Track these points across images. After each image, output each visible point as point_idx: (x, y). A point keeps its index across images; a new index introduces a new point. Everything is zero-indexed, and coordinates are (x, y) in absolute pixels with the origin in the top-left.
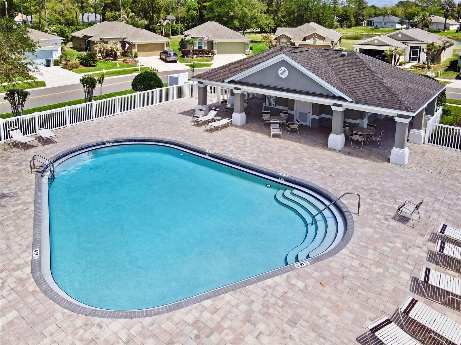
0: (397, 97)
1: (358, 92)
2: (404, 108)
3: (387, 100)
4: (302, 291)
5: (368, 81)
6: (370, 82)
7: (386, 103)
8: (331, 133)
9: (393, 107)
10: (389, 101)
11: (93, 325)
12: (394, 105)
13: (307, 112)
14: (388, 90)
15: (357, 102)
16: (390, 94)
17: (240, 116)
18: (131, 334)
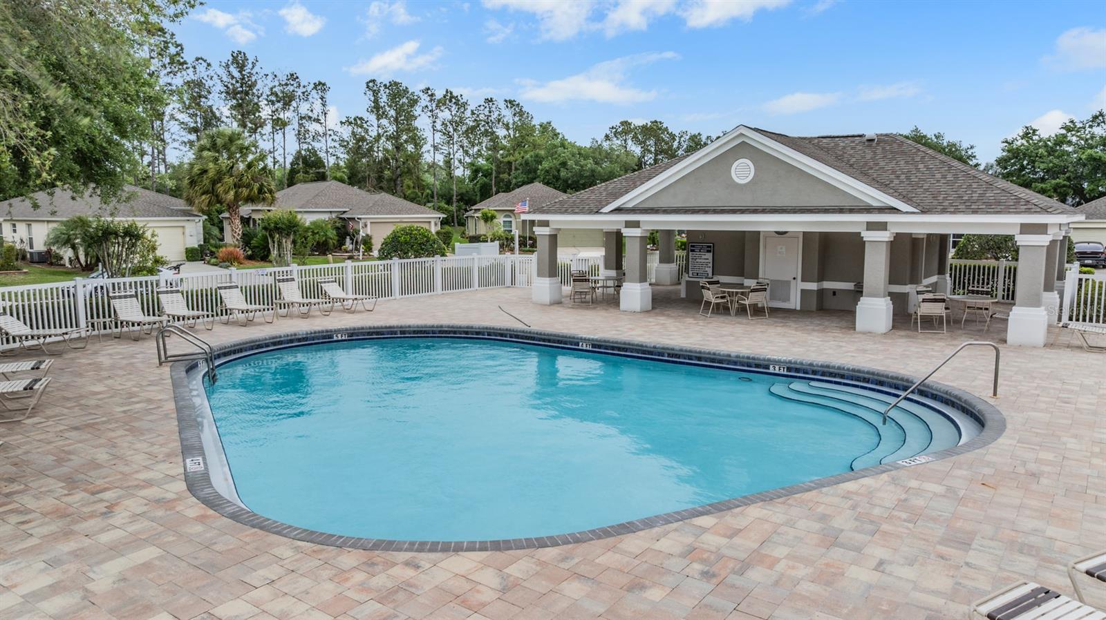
0: (1016, 194)
1: (922, 196)
2: (1039, 210)
3: (994, 201)
4: (944, 496)
5: (938, 176)
6: (944, 177)
7: (993, 207)
8: (862, 296)
9: (1011, 210)
10: (998, 203)
11: (394, 564)
12: (1012, 207)
13: (789, 278)
14: (991, 185)
15: (923, 212)
16: (999, 192)
17: (639, 288)
18: (509, 576)
